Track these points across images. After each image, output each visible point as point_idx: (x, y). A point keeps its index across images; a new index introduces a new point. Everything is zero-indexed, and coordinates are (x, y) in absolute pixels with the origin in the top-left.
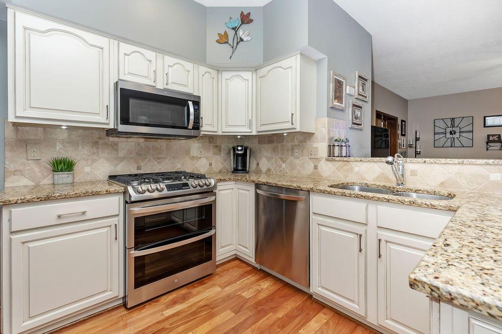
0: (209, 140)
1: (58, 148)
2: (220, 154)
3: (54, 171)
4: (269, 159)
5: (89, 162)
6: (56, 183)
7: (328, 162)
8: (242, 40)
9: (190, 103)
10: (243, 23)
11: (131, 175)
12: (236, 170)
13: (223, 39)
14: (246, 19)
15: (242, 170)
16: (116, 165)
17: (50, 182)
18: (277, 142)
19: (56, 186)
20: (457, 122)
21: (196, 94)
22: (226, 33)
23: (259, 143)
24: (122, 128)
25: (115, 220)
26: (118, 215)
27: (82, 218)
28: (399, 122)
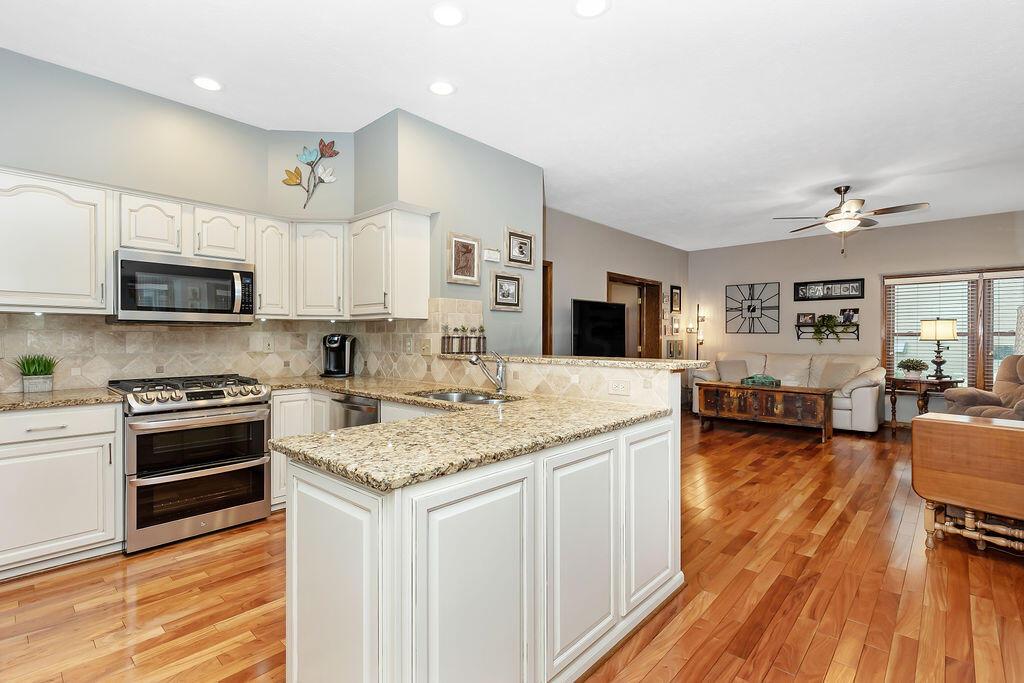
0: (285, 326)
1: (29, 342)
2: (305, 348)
3: (24, 374)
4: (379, 355)
5: (78, 362)
6: (26, 391)
7: (442, 361)
8: (322, 181)
9: (237, 276)
10: (323, 156)
11: (144, 380)
12: (327, 374)
13: (293, 179)
14: (327, 150)
15: (338, 373)
16: (123, 366)
17: (18, 390)
18: (388, 331)
19: (27, 396)
20: (757, 290)
21: (250, 261)
22: (298, 171)
23: (367, 331)
24: (123, 315)
25: (109, 439)
26: (114, 432)
27: (60, 435)
28: (665, 290)
